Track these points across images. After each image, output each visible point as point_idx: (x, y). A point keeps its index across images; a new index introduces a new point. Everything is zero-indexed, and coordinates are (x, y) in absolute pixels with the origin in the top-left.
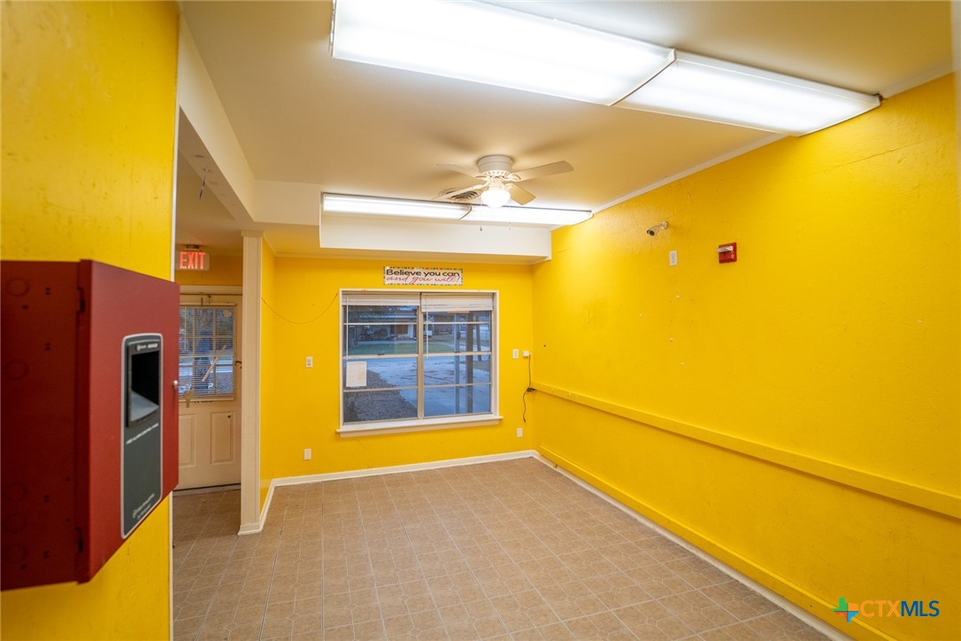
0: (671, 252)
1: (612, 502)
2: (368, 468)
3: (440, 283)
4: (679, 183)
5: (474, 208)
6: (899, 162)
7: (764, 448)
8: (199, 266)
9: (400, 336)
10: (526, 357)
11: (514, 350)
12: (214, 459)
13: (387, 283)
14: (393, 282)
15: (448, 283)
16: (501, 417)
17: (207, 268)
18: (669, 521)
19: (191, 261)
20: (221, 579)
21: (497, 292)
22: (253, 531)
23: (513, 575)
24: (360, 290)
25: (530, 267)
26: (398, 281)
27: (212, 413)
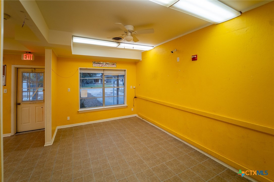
0: (177, 58)
1: (160, 129)
2: (88, 121)
3: (110, 67)
4: (180, 38)
5: (121, 44)
6: (246, 31)
7: (205, 113)
8: (31, 59)
9: (97, 83)
10: (134, 88)
11: (131, 86)
12: (37, 121)
13: (94, 66)
14: (96, 66)
15: (112, 67)
16: (127, 105)
17: (34, 60)
18: (177, 134)
19: (28, 57)
20: (37, 163)
21: (126, 69)
22: (49, 145)
23: (134, 154)
24: (85, 68)
25: (135, 63)
26: (97, 66)
27: (36, 107)
